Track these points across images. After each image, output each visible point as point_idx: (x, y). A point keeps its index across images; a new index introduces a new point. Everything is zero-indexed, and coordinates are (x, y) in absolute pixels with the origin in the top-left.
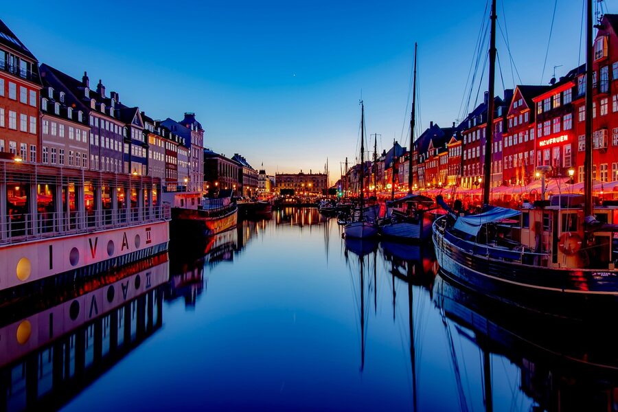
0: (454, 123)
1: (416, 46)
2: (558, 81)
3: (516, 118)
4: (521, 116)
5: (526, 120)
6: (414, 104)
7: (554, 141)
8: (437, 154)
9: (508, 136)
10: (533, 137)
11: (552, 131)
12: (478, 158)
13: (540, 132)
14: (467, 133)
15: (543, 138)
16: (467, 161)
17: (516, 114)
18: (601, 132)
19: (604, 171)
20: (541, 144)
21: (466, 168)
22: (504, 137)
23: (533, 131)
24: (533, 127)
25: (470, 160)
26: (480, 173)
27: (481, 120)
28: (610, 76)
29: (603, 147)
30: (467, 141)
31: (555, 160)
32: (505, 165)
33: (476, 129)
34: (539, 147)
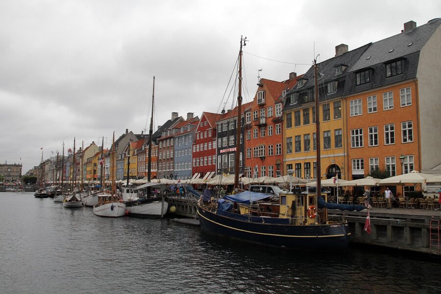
0: (143, 132)
1: (154, 78)
2: (226, 112)
3: (202, 134)
4: (206, 133)
5: (210, 136)
6: (152, 119)
7: (231, 150)
8: (136, 154)
9: (196, 144)
10: (215, 147)
11: (228, 144)
12: (172, 158)
13: (220, 144)
14: (162, 140)
15: (222, 148)
16: (162, 160)
17: (202, 129)
18: (262, 147)
19: (264, 170)
20: (221, 151)
21: (162, 165)
22: (193, 145)
23: (215, 143)
24: (215, 140)
25: (164, 159)
26: (173, 168)
27: (174, 132)
28: (266, 114)
29: (263, 156)
30: (162, 146)
31: (231, 162)
32: (194, 164)
33: (170, 138)
34: (219, 154)
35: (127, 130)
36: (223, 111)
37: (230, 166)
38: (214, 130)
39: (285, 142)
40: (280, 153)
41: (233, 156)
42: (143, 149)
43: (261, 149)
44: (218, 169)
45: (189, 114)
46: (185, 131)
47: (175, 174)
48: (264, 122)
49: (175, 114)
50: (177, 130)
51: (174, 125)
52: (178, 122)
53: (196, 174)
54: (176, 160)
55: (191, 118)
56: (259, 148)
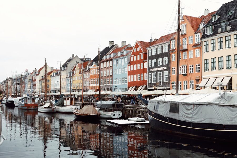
4: (138, 56)
5: (142, 58)
7: (159, 69)
8: (81, 73)
9: (131, 65)
10: (146, 66)
11: (157, 65)
12: (111, 76)
13: (150, 64)
14: (103, 62)
15: (152, 68)
16: (103, 77)
17: (136, 54)
18: (184, 67)
19: (186, 84)
20: (151, 70)
21: (103, 80)
22: (128, 66)
23: (146, 64)
24: (146, 62)
25: (105, 76)
26: (113, 83)
27: (112, 55)
28: (188, 42)
29: (186, 73)
30: (103, 66)
31: (159, 78)
32: (129, 80)
33: (109, 60)
34: (150, 72)
35: (73, 55)
36: (151, 40)
37: (158, 81)
38: (146, 55)
39: (203, 62)
40: (199, 71)
41: (161, 73)
42: (87, 69)
43: (183, 68)
44: (148, 84)
45: (123, 42)
46: (122, 56)
47: (114, 88)
48: (186, 48)
49: (111, 42)
50: (115, 54)
51: (111, 51)
52: (114, 48)
53: (131, 87)
54: (114, 77)
55: (124, 45)
56: (182, 67)
